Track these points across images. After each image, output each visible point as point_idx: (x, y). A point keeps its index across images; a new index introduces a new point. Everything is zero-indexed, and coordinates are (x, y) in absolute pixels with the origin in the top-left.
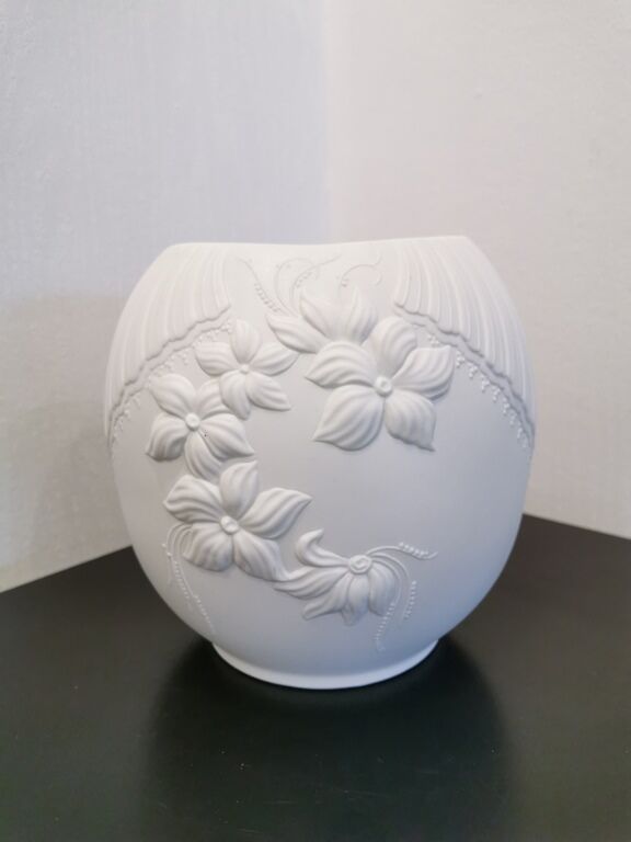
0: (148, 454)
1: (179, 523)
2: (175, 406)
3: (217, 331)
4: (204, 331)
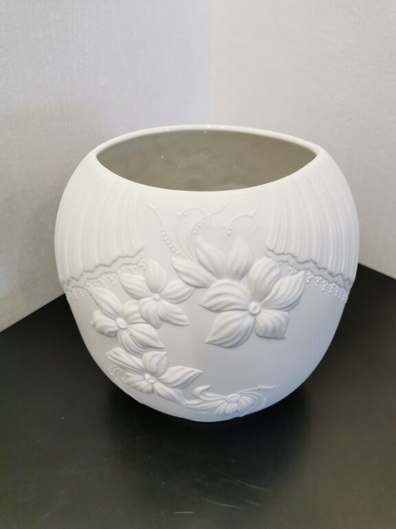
2: (109, 313)
3: (134, 266)
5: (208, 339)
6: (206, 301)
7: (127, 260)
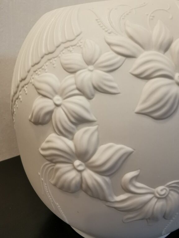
0: (30, 121)
1: (47, 162)
2: (47, 92)
3: (74, 47)
4: (66, 48)
5: (138, 108)
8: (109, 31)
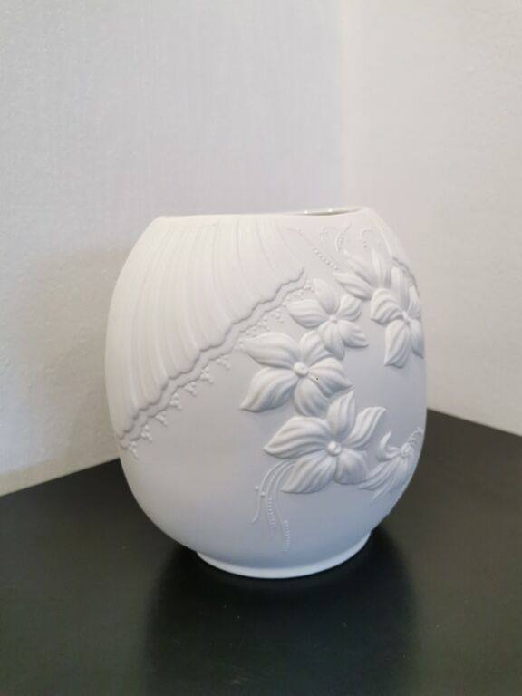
1: (281, 462)
3: (301, 291)
4: (289, 292)
5: (386, 360)
6: (375, 313)
7: (292, 286)
8: (335, 267)
